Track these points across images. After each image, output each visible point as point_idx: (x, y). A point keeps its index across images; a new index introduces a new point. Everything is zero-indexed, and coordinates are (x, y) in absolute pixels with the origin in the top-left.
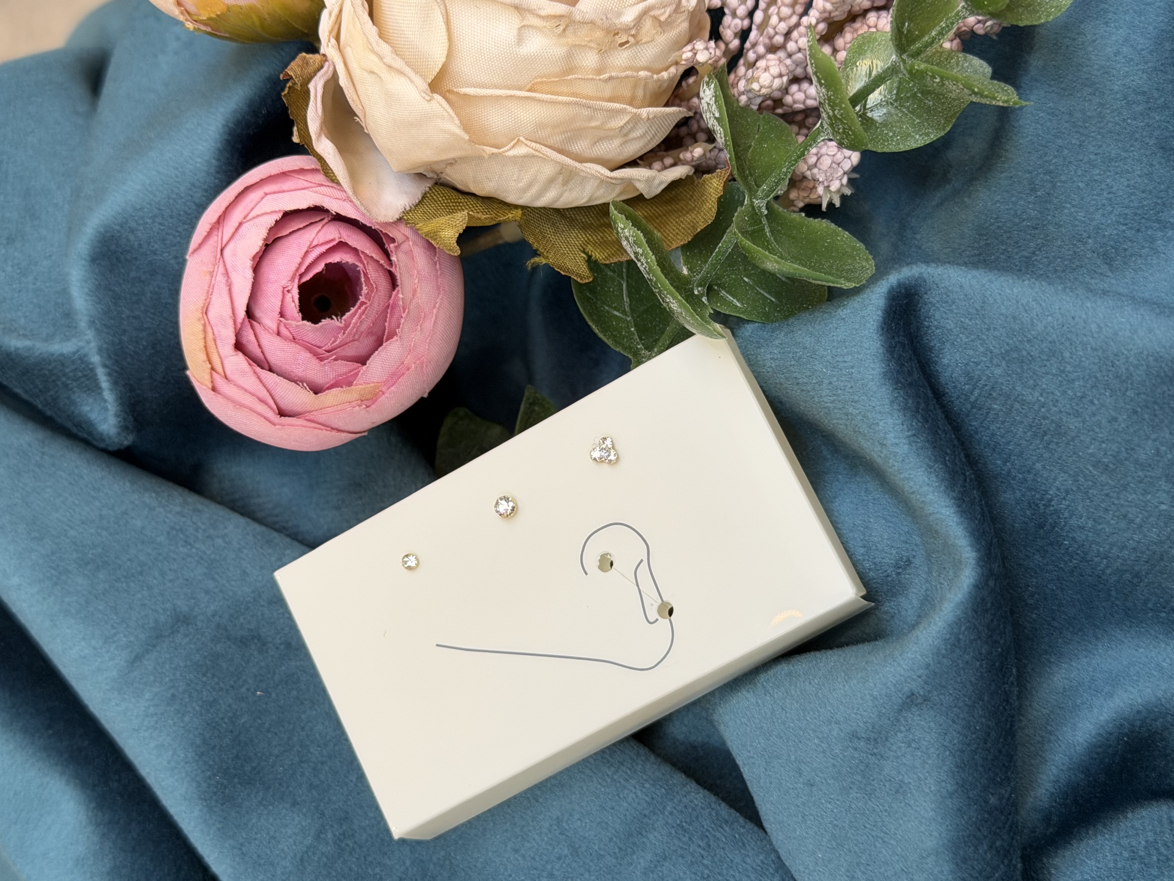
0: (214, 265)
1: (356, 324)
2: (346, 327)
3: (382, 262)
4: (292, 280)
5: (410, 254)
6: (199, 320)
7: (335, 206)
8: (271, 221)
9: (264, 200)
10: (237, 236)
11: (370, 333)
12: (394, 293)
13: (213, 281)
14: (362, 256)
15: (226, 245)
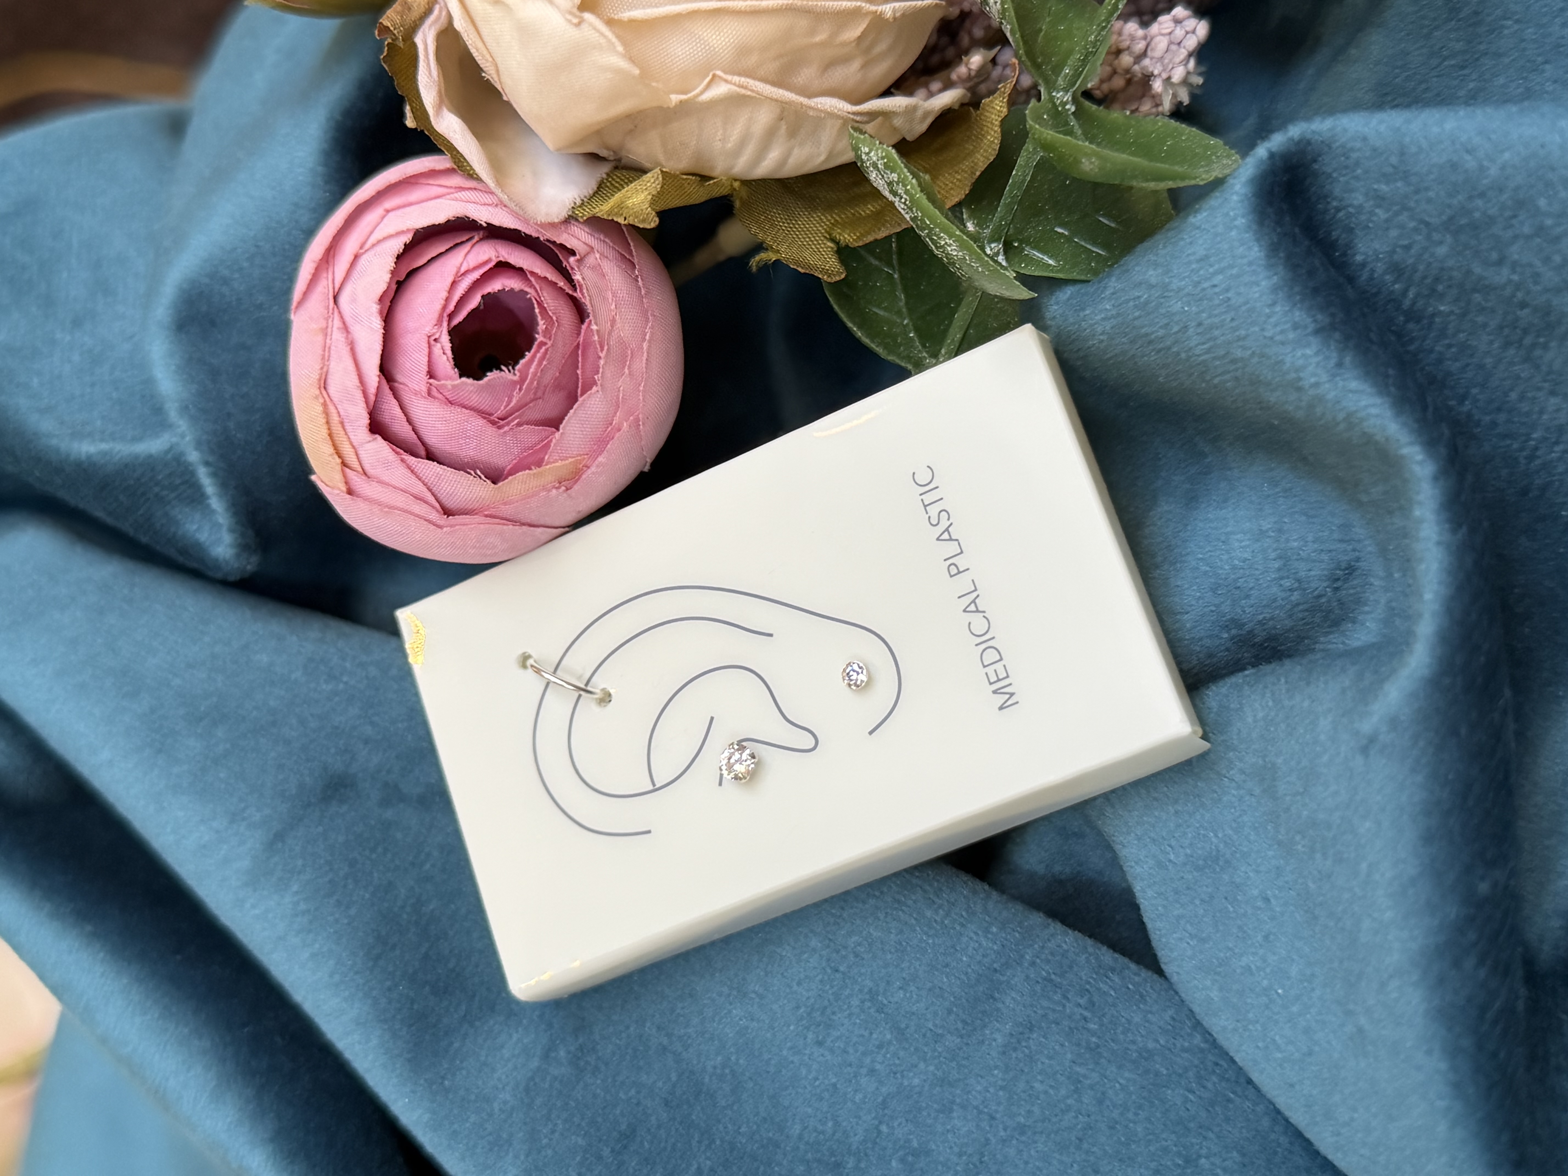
0: (327, 319)
1: (535, 374)
2: (522, 380)
3: (561, 284)
4: (439, 323)
5: (597, 268)
6: (316, 398)
7: (483, 215)
8: (397, 245)
9: (385, 220)
10: (355, 274)
11: (557, 386)
12: (584, 327)
13: (328, 341)
14: (532, 279)
15: (340, 289)
